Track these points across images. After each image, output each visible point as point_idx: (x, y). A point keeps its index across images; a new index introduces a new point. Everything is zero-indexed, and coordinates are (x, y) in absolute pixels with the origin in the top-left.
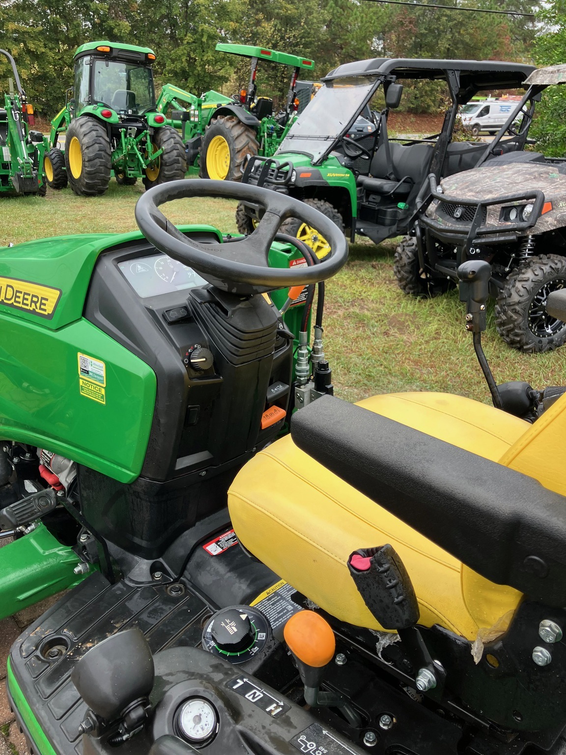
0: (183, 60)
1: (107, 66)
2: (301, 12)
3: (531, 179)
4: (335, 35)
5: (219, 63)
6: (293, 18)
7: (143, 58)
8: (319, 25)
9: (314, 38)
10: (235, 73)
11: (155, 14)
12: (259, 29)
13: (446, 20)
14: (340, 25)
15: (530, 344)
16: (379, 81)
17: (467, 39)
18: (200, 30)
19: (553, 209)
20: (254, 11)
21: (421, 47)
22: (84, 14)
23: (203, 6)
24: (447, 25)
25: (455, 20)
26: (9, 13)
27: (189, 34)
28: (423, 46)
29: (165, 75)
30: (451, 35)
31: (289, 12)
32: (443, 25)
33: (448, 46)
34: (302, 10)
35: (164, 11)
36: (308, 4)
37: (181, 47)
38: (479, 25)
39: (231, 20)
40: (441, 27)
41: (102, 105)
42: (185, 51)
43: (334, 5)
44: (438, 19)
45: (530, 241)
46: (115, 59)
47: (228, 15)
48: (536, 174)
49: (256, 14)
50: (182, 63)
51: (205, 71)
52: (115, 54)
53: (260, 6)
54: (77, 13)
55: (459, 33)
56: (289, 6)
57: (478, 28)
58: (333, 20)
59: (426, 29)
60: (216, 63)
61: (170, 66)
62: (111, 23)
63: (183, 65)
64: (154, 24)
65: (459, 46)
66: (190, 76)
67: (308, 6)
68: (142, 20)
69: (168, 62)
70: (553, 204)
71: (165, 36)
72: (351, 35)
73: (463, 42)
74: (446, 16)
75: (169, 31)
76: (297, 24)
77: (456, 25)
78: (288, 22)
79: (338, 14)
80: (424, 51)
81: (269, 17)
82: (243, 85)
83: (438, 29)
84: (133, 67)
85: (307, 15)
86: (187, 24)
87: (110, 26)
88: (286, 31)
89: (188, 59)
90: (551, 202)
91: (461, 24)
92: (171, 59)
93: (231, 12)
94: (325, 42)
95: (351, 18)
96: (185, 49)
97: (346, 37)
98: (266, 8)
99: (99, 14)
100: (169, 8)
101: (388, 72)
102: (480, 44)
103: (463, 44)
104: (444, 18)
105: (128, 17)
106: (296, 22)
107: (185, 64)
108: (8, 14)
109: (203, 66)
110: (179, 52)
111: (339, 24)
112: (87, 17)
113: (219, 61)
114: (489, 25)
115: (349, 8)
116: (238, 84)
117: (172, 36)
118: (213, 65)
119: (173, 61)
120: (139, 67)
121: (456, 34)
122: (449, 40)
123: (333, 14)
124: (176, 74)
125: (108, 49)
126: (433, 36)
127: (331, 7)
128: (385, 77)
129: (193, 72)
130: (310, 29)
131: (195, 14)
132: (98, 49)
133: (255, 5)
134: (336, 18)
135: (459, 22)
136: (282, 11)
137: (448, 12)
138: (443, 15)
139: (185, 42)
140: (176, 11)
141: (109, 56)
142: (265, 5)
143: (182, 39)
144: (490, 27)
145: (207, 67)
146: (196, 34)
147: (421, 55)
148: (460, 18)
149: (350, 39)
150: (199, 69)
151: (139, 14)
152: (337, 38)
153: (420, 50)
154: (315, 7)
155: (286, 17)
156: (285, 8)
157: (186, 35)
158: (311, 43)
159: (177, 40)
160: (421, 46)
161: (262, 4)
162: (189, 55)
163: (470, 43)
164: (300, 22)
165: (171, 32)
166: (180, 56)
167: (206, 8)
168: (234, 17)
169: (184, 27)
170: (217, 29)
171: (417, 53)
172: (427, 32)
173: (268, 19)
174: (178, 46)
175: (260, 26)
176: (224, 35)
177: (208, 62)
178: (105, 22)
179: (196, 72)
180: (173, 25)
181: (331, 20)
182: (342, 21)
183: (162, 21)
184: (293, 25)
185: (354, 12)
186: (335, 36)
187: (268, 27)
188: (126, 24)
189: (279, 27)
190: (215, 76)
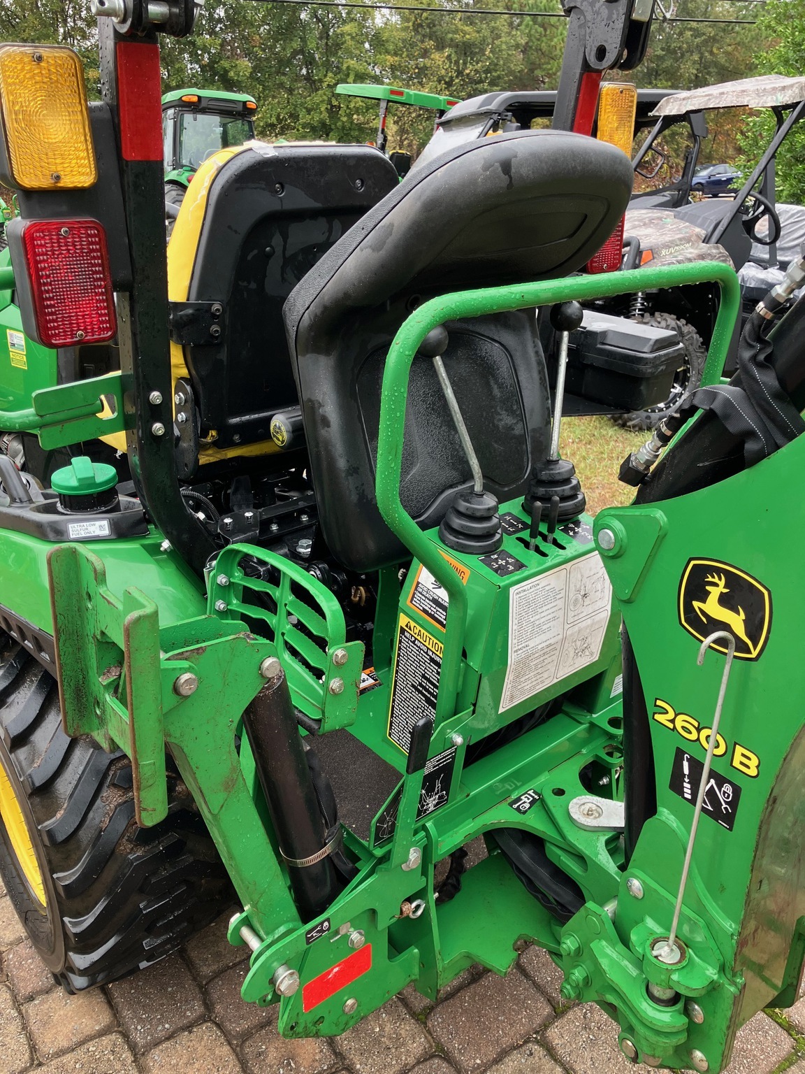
0: (322, 109)
1: (195, 119)
2: (484, 36)
3: (640, 226)
4: (533, 63)
5: (371, 110)
6: (474, 44)
7: (240, 108)
8: (510, 52)
9: (503, 70)
10: (395, 123)
11: (284, 49)
12: (428, 62)
13: (692, 35)
14: (541, 50)
15: (634, 419)
16: (492, 121)
17: (722, 59)
18: (344, 67)
19: (654, 258)
20: (419, 37)
21: (657, 74)
22: (191, 54)
23: (349, 35)
24: (693, 41)
25: (704, 34)
26: (90, 55)
27: (330, 74)
28: (659, 72)
29: (298, 130)
30: (699, 55)
31: (468, 36)
32: (687, 43)
33: (695, 72)
34: (486, 33)
35: (296, 44)
36: (493, 24)
37: (320, 92)
38: (738, 39)
39: (387, 52)
40: (685, 45)
41: (189, 169)
42: (325, 98)
43: (531, 23)
44: (681, 34)
45: (639, 299)
46: (204, 111)
47: (384, 45)
48: (647, 221)
49: (423, 42)
50: (321, 113)
51: (352, 123)
52: (204, 104)
53: (428, 30)
54: (180, 53)
55: (711, 53)
56: (466, 28)
57: (738, 44)
58: (531, 44)
59: (663, 49)
60: (367, 111)
61: (304, 118)
62: (225, 64)
63: (322, 116)
64: (284, 63)
65: (711, 70)
66: (332, 130)
67: (493, 27)
68: (267, 59)
69: (302, 113)
70: (653, 252)
71: (298, 78)
72: (556, 64)
73: (716, 64)
74: (691, 29)
75: (304, 71)
76: (479, 53)
77: (705, 42)
78: (467, 50)
79: (537, 35)
80: (661, 80)
81: (441, 46)
82: (406, 139)
83: (680, 48)
84: (229, 120)
85: (493, 39)
86: (328, 60)
87: (225, 68)
88: (465, 63)
89: (329, 107)
90: (651, 250)
91: (714, 39)
92: (306, 108)
93: (387, 41)
94: (518, 74)
95: (555, 40)
96: (325, 94)
97: (549, 66)
98: (435, 32)
99: (209, 53)
100: (303, 40)
101: (502, 109)
102: (743, 67)
103: (716, 67)
104: (689, 33)
105: (248, 53)
106: (477, 50)
107: (325, 115)
108: (88, 58)
109: (350, 116)
110: (317, 99)
111: (539, 50)
112: (195, 58)
113: (372, 108)
114: (753, 39)
115: (553, 26)
116: (398, 138)
117: (308, 78)
118: (363, 114)
119: (309, 111)
120: (237, 119)
121: (707, 54)
122: (695, 62)
123: (529, 35)
124: (313, 129)
125: (195, 99)
126: (674, 59)
127: (527, 26)
128: (500, 115)
129: (336, 125)
130: (497, 58)
131: (338, 46)
132: (183, 99)
133: (420, 30)
134: (534, 40)
135: (709, 37)
136: (458, 36)
137: (694, 25)
138: (686, 29)
139: (325, 85)
140: (312, 45)
141: (197, 107)
142: (434, 29)
143: (321, 81)
144: (754, 41)
145: (355, 116)
146: (339, 73)
147: (656, 85)
148: (711, 32)
149: (554, 69)
150: (345, 119)
151: (264, 50)
152: (536, 69)
153: (656, 79)
154: (503, 28)
155: (464, 43)
156: (462, 31)
157: (325, 76)
158: (499, 77)
159: (314, 82)
160: (657, 72)
161: (430, 28)
162: (330, 102)
163: (727, 65)
164: (482, 51)
165: (308, 72)
166: (318, 104)
167: (353, 38)
168: (391, 47)
169: (323, 65)
170: (369, 64)
171: (650, 83)
172: (664, 53)
173: (440, 47)
174: (317, 90)
175: (428, 57)
176: (378, 73)
177: (357, 111)
178: (217, 63)
179: (339, 124)
180: (310, 62)
181: (527, 43)
182: (543, 44)
183: (295, 58)
184: (473, 54)
185: (559, 31)
186: (533, 67)
187: (438, 59)
188: (245, 65)
189: (454, 58)
190: (366, 128)
